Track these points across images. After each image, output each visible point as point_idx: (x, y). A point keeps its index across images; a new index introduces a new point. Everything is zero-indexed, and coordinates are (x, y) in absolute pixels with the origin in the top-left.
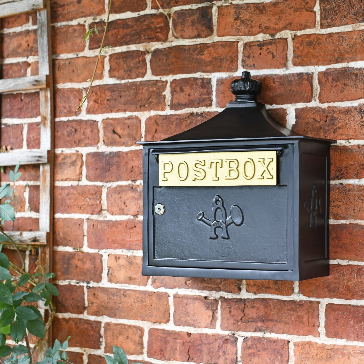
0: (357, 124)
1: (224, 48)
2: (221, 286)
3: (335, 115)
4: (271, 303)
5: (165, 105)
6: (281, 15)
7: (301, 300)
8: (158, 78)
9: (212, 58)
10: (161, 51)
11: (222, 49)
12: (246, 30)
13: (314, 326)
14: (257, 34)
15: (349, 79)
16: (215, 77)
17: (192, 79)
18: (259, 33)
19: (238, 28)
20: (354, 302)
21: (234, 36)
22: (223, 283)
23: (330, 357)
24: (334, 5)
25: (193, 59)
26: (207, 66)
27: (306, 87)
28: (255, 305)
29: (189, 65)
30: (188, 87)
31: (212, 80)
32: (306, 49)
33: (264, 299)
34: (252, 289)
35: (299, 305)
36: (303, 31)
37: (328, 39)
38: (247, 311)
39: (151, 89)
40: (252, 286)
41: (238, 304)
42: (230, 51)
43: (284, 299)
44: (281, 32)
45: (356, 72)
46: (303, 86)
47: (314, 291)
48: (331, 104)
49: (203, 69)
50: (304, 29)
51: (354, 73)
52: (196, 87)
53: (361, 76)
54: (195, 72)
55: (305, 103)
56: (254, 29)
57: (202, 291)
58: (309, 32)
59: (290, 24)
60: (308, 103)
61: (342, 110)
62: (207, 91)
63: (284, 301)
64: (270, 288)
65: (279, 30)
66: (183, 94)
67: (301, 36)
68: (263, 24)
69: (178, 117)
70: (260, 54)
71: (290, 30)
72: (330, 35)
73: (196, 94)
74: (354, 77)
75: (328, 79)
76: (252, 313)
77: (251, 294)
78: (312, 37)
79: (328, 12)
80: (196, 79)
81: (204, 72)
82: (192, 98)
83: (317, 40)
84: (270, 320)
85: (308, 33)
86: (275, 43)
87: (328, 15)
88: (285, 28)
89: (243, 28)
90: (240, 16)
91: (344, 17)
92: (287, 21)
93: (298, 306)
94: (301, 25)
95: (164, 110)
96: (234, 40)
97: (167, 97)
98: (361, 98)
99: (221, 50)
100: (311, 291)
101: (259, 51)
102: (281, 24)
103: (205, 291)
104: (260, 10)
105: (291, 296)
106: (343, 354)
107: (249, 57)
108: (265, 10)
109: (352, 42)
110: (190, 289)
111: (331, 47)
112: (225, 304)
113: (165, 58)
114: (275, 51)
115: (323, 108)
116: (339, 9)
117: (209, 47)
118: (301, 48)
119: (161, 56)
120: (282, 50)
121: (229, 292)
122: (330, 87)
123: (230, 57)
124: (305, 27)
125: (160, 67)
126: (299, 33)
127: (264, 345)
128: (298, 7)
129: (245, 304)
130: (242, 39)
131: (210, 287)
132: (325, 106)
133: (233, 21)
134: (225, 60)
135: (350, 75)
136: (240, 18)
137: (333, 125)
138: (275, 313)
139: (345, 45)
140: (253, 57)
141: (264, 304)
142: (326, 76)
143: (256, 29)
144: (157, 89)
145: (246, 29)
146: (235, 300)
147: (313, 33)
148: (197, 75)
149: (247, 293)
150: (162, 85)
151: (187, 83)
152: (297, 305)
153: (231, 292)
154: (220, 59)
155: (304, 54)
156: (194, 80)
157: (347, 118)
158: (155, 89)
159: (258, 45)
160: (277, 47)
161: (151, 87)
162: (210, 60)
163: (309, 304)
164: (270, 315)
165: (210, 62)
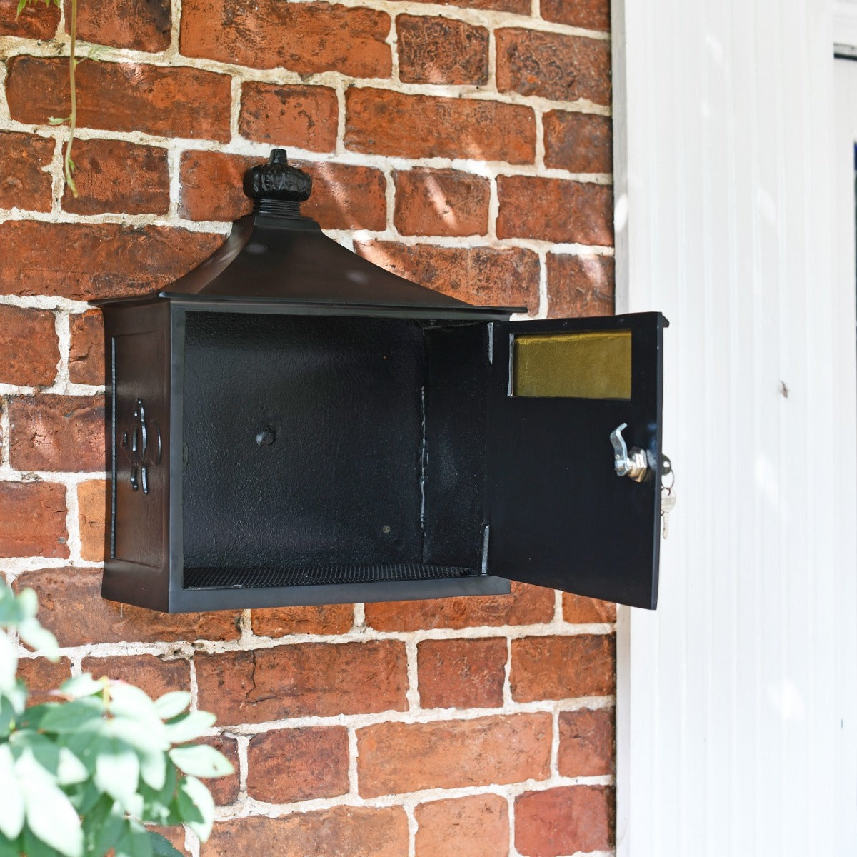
0: (471, 283)
1: (201, 84)
2: (196, 627)
3: (432, 262)
4: (310, 652)
5: (51, 198)
6: (325, 37)
7: (370, 639)
8: (29, 128)
9: (173, 103)
10: (42, 64)
11: (196, 86)
12: (251, 54)
13: (398, 689)
14: (272, 67)
15: (455, 192)
16: (176, 147)
17: (123, 144)
18: (278, 65)
19: (232, 45)
20: (469, 632)
21: (221, 61)
22: (201, 620)
23: (431, 747)
24: (427, 39)
25: (123, 97)
26: (156, 118)
27: (376, 199)
28: (277, 660)
29: (112, 111)
30: (112, 162)
31: (170, 153)
32: (374, 120)
33: (295, 647)
34: (269, 627)
35: (369, 650)
36: (367, 80)
37: (416, 107)
38: (259, 677)
39: (14, 155)
40: (269, 620)
41: (239, 664)
42: (215, 95)
43: (335, 642)
44: (324, 74)
45: (468, 181)
46: (370, 195)
47: (395, 618)
48: (424, 240)
49: (149, 124)
50: (370, 76)
51: (463, 183)
52: (131, 166)
53: (475, 191)
54: (128, 130)
55: (374, 232)
56: (267, 56)
57: (151, 644)
58: (379, 84)
59: (344, 60)
60: (380, 232)
61: (446, 253)
62: (159, 178)
63: (338, 646)
64: (307, 621)
65: (320, 69)
66: (98, 177)
67: (364, 89)
68: (286, 48)
69: (87, 231)
70: (283, 113)
71: (343, 72)
72: (420, 98)
73: (134, 182)
74: (464, 191)
75: (417, 188)
76: (270, 680)
77: (264, 638)
78: (387, 98)
79: (415, 51)
80: (131, 146)
81: (148, 131)
82: (122, 190)
83: (397, 105)
84: (309, 690)
85: (376, 87)
86: (313, 94)
87: (415, 56)
88: (331, 67)
89: (244, 48)
90: (235, 20)
91: (447, 69)
92: (337, 54)
93: (367, 652)
94: (364, 66)
95: (49, 211)
96: (220, 71)
97: (55, 178)
98: (476, 233)
99: (192, 87)
100: (389, 619)
101: (281, 107)
102: (326, 56)
103: (159, 644)
104: (279, 17)
105: (349, 634)
106: (453, 737)
107: (256, 116)
108: (291, 19)
109: (461, 121)
110: (123, 643)
111: (422, 125)
112: (208, 667)
113: (49, 81)
114: (313, 111)
115: (408, 245)
116: (437, 49)
117: (164, 76)
118: (365, 116)
119: (41, 76)
120: (328, 112)
121: (216, 639)
122: (421, 204)
123: (214, 107)
124: (373, 73)
125: (35, 101)
126: (360, 83)
127: (299, 746)
128: (359, 27)
129: (254, 662)
130: (238, 73)
131: (172, 633)
132: (411, 241)
133: (221, 28)
134: (202, 113)
135: (458, 186)
136: (236, 23)
137: (427, 282)
138: (320, 673)
139: (448, 125)
140: (267, 116)
141: (295, 657)
142: (413, 180)
143: (270, 56)
144: (29, 154)
145: (249, 52)
146: (231, 656)
147: (385, 87)
148: (135, 137)
149: (256, 638)
150: (44, 148)
151: (111, 152)
152: (364, 649)
153: (224, 639)
154: (192, 109)
155: (370, 129)
156: (126, 147)
157: (455, 270)
158: (24, 154)
159: (277, 93)
160: (317, 103)
161: (15, 149)
162: (166, 107)
163: (388, 646)
164: (308, 678)
165: (166, 110)
